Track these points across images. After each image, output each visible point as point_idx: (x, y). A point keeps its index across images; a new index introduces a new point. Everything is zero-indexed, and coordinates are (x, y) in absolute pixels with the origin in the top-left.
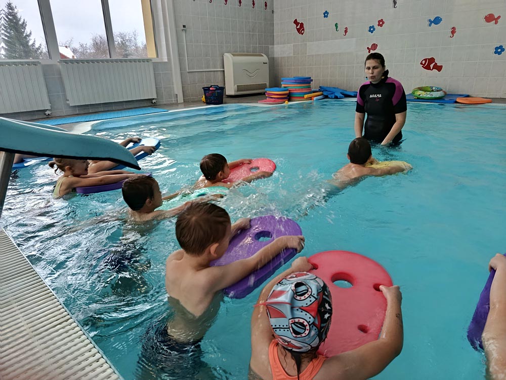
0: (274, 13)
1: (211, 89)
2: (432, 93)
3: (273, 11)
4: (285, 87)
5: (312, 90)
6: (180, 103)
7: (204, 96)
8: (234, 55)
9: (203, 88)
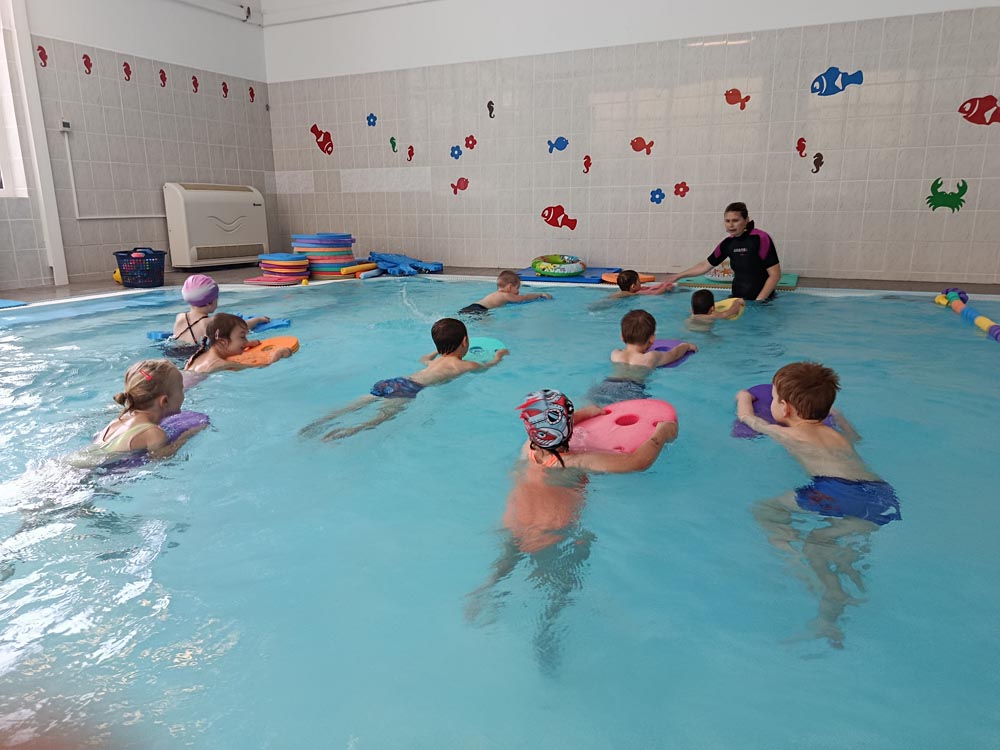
0: (270, 110)
1: (134, 255)
2: (563, 266)
3: (267, 106)
4: (300, 252)
5: (356, 258)
6: (60, 287)
7: (118, 271)
8: (186, 188)
9: (116, 254)
